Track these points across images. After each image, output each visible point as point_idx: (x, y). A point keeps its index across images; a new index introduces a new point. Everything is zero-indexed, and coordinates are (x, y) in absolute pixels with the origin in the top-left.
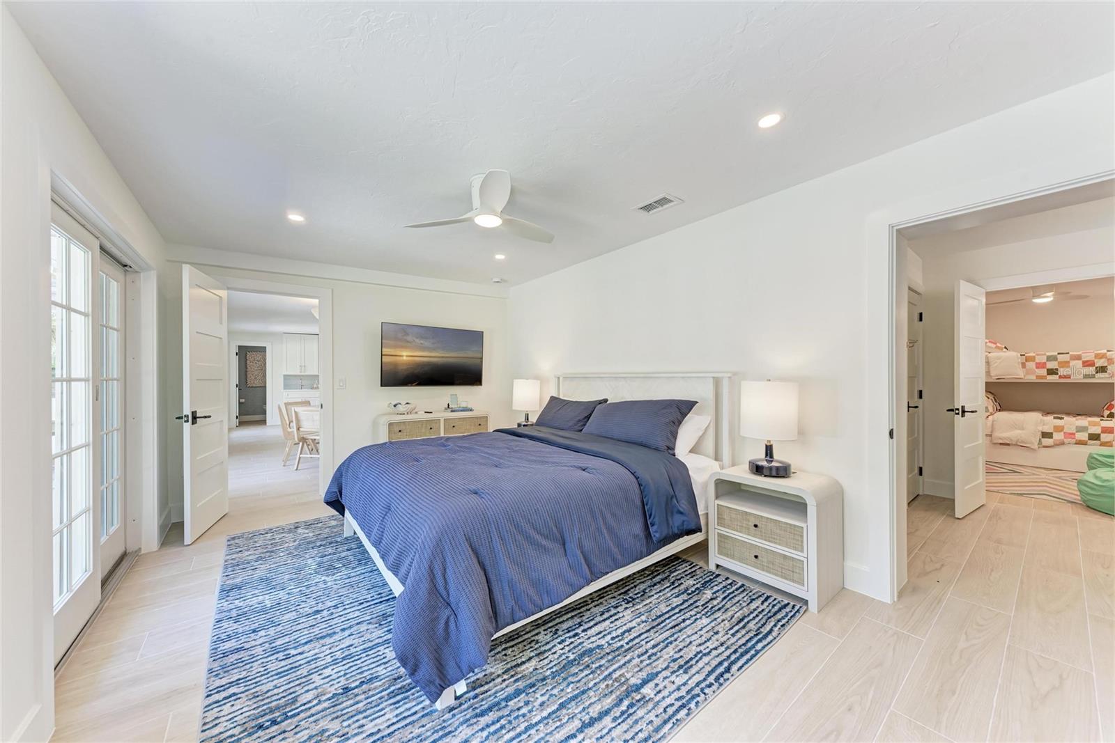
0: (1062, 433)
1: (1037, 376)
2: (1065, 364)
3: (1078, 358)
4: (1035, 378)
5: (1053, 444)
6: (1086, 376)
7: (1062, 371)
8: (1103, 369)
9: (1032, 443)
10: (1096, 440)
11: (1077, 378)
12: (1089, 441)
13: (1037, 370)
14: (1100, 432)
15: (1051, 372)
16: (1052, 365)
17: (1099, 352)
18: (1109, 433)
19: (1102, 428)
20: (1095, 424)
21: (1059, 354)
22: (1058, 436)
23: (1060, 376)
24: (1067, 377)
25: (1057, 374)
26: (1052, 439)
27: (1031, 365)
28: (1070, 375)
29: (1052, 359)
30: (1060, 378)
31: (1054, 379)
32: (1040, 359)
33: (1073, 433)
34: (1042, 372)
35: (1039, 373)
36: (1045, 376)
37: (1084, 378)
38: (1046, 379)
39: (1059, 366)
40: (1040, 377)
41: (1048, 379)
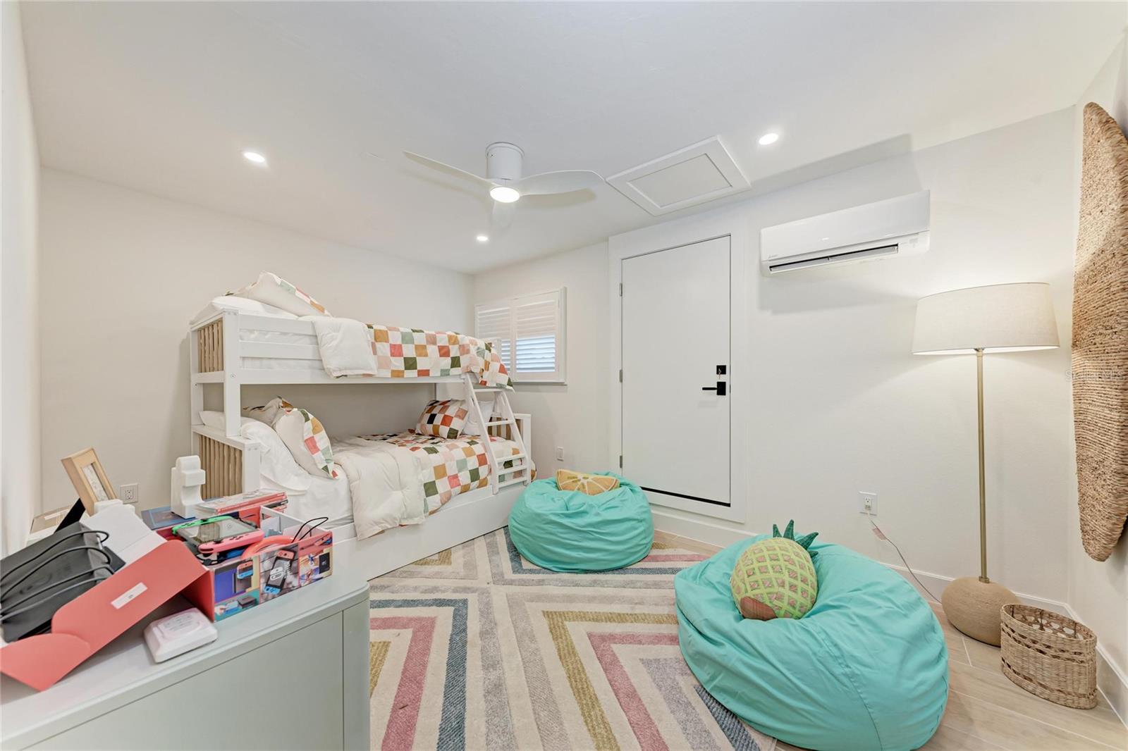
0: (444, 478)
1: (393, 372)
2: (421, 350)
3: (432, 340)
4: (390, 374)
5: (439, 505)
6: (443, 373)
7: (422, 364)
8: (455, 362)
10: (476, 480)
11: (435, 376)
12: (472, 484)
13: (391, 359)
14: (476, 466)
15: (410, 364)
16: (409, 351)
17: (451, 334)
18: (484, 464)
19: (475, 456)
20: (469, 452)
21: (413, 331)
22: (442, 486)
23: (419, 371)
24: (425, 373)
25: (416, 368)
26: (437, 493)
27: (384, 348)
28: (428, 371)
29: (407, 338)
30: (419, 375)
31: (411, 376)
32: (395, 338)
33: (455, 475)
34: (399, 364)
35: (396, 366)
36: (403, 372)
37: (441, 375)
38: (403, 376)
39: (416, 352)
40: (396, 374)
41: (405, 376)
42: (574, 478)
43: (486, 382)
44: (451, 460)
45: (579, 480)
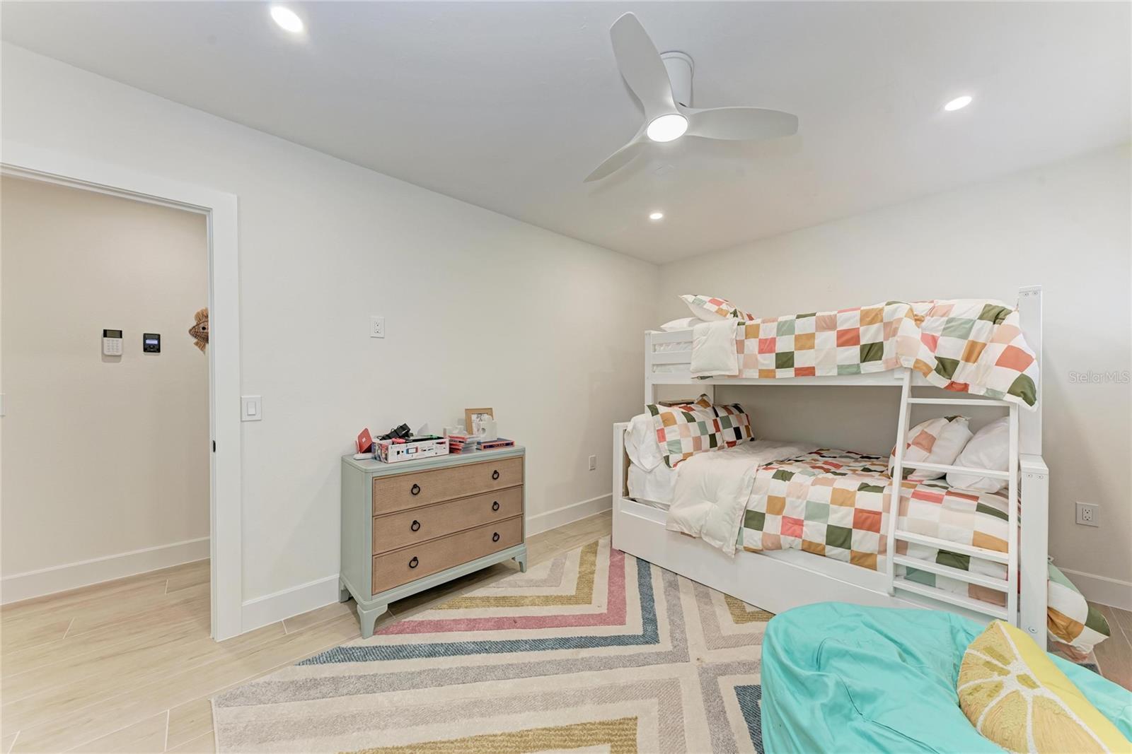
0: (780, 517)
1: (761, 371)
2: (806, 341)
3: (829, 324)
4: (756, 375)
5: (759, 546)
6: (843, 370)
7: (801, 360)
8: (871, 352)
9: (723, 539)
10: (840, 546)
11: (827, 375)
12: (828, 548)
13: (760, 357)
14: (850, 526)
15: (785, 360)
16: (785, 344)
17: (872, 307)
18: (869, 529)
19: (858, 511)
20: (842, 498)
21: (799, 317)
22: (773, 525)
23: (797, 370)
24: (810, 371)
25: (792, 366)
26: (762, 530)
27: (752, 345)
28: (814, 368)
29: (786, 329)
30: (797, 375)
31: (785, 376)
32: (768, 331)
33: (799, 520)
34: (769, 361)
35: (763, 364)
36: (773, 371)
37: (839, 374)
38: (774, 377)
39: (795, 345)
40: (765, 373)
41: (777, 377)
42: (1001, 657)
43: (966, 386)
44: (799, 497)
45: (1007, 673)
